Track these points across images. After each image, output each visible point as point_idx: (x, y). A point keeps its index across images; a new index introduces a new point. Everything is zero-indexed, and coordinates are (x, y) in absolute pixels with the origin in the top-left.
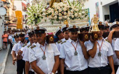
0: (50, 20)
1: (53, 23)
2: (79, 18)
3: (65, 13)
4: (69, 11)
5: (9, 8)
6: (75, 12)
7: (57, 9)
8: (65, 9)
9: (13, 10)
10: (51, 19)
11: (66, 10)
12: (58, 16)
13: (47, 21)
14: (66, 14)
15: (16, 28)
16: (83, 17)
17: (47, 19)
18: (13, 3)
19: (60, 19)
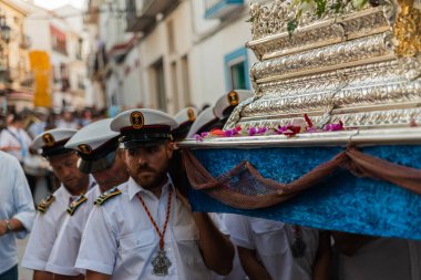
5: (8, 41)
9: (23, 47)
15: (30, 106)
18: (22, 26)
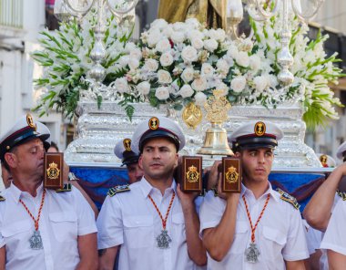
0: (122, 98)
1: (130, 112)
2: (258, 99)
3: (188, 73)
4: (206, 66)
6: (236, 71)
7: (154, 51)
8: (190, 54)
10: (126, 95)
11: (195, 59)
12: (154, 83)
13: (103, 102)
14: (190, 79)
16: (276, 95)
17: (108, 91)
19: (160, 98)
